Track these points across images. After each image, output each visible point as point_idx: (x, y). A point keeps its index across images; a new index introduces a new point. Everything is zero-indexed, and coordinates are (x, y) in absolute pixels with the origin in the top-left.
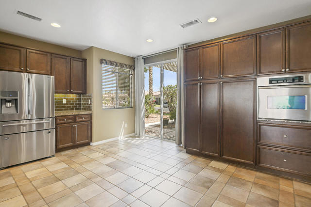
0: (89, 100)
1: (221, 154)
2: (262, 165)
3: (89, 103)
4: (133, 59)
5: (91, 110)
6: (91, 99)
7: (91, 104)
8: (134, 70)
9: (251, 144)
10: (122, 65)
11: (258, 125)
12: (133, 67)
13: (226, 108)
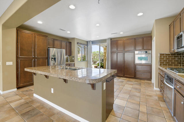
0: (73, 58)
1: (124, 75)
2: (136, 77)
3: (73, 59)
4: (87, 42)
5: (74, 62)
6: (74, 58)
7: (74, 60)
8: (88, 46)
9: (133, 71)
10: (84, 44)
11: (135, 65)
12: (87, 45)
13: (125, 60)
